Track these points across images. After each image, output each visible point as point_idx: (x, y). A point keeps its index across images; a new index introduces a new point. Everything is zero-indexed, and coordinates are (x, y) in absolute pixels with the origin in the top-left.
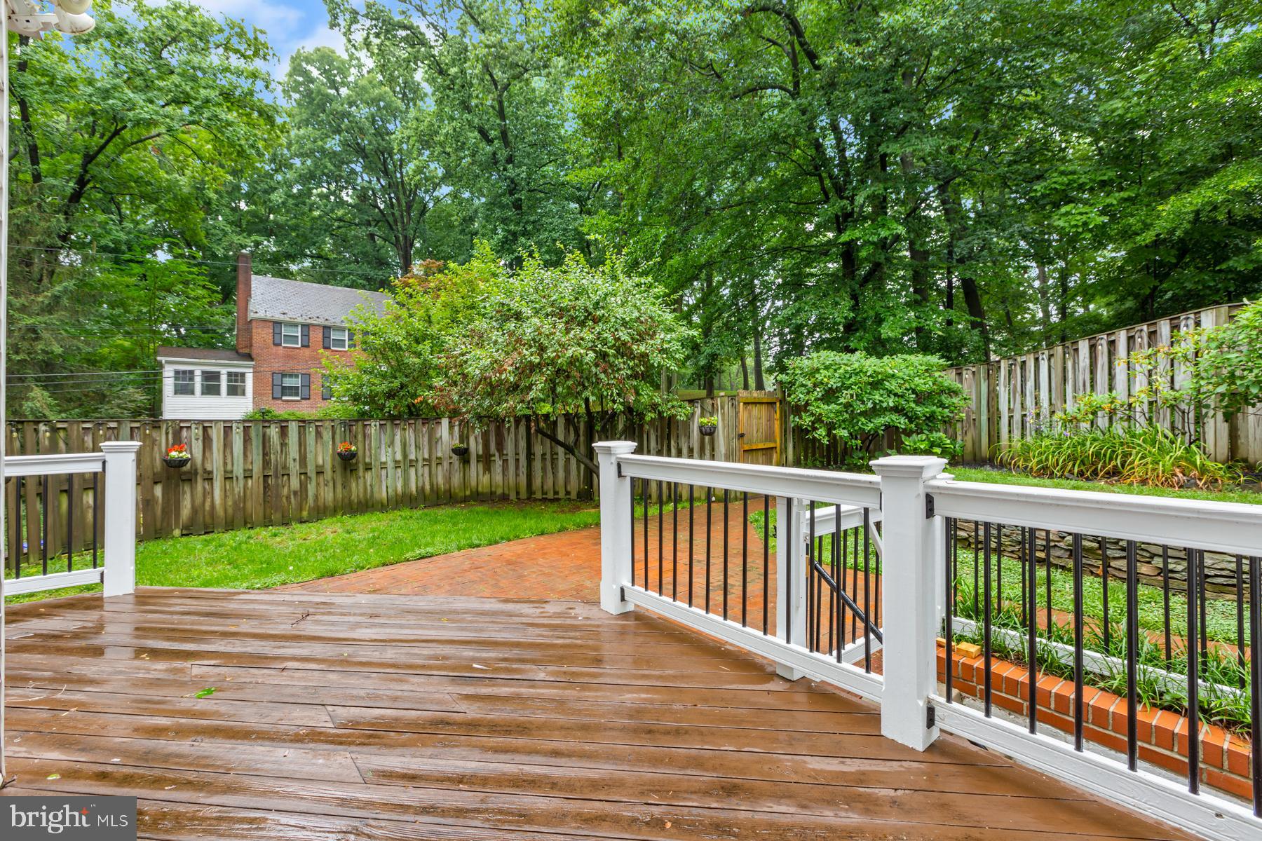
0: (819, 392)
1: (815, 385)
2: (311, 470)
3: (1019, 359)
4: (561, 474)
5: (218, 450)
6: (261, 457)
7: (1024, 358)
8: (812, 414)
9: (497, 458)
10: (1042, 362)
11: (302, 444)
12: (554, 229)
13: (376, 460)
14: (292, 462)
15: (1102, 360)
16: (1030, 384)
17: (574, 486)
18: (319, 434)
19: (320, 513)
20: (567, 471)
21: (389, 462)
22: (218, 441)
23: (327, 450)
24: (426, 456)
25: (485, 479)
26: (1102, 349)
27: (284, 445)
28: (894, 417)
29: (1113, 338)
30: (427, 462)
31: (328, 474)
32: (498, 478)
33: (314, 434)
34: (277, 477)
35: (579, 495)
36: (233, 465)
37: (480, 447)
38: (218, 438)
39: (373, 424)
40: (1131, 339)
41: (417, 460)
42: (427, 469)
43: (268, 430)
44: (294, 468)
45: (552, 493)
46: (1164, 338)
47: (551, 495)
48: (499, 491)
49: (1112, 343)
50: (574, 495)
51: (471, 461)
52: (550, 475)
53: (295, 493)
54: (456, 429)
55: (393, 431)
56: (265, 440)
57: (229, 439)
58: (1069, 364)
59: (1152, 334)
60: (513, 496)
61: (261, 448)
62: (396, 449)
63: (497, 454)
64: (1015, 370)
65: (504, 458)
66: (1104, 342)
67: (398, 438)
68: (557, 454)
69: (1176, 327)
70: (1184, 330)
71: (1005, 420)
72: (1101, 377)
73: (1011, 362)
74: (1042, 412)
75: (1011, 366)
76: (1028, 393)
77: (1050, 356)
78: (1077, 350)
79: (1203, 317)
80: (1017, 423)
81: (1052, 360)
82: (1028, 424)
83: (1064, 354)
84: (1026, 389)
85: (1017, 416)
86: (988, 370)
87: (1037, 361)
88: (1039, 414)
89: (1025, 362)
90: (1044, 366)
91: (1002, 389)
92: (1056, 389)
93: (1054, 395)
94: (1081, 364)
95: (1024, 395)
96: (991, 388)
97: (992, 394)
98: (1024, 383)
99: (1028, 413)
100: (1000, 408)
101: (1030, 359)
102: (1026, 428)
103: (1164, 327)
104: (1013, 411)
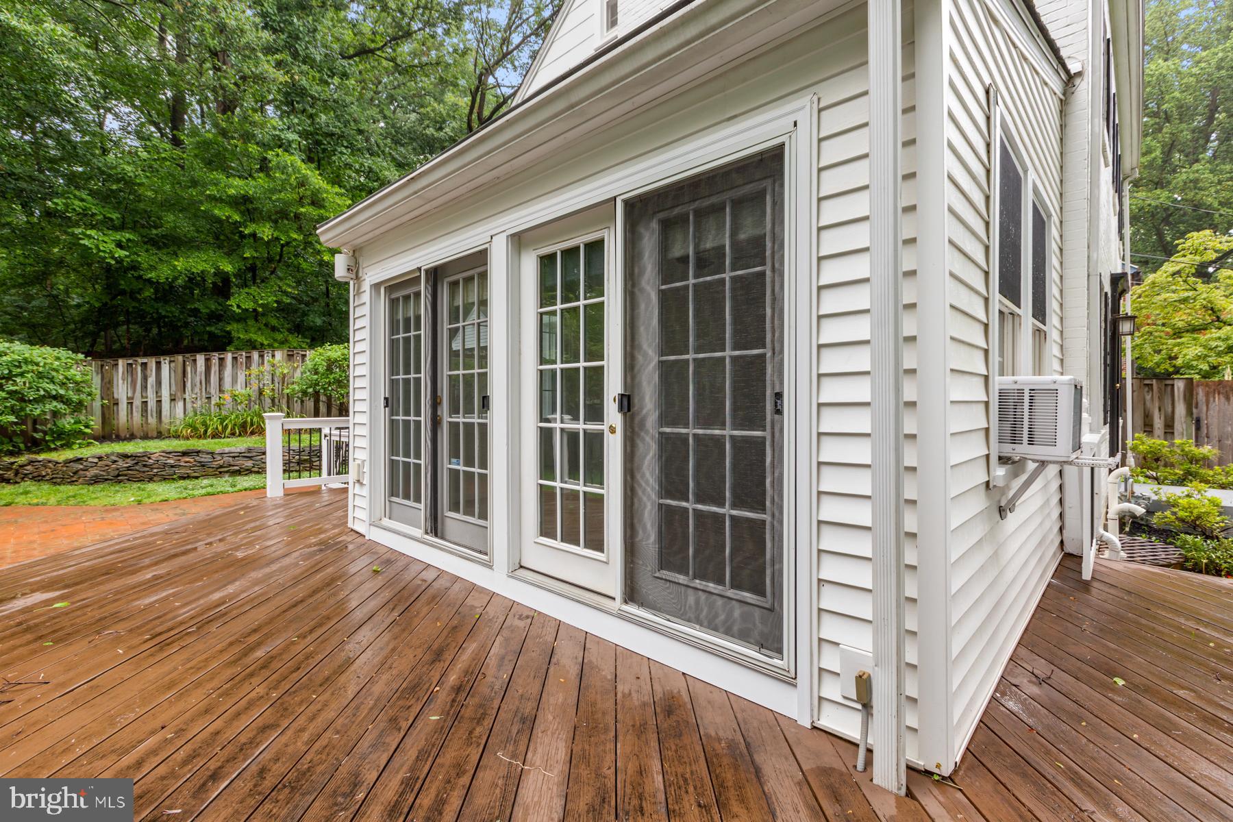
3: (140, 360)
7: (145, 360)
10: (163, 365)
15: (215, 368)
16: (152, 380)
26: (215, 361)
28: (56, 403)
29: (221, 356)
40: (235, 359)
46: (255, 361)
49: (222, 360)
58: (189, 369)
59: (249, 358)
64: (136, 369)
66: (216, 358)
69: (262, 356)
70: (266, 358)
71: (123, 406)
72: (214, 378)
73: (130, 361)
74: (163, 399)
75: (130, 365)
76: (149, 386)
77: (170, 362)
78: (195, 361)
79: (276, 353)
80: (137, 407)
81: (173, 365)
82: (149, 408)
83: (184, 361)
84: (146, 382)
85: (137, 402)
86: (102, 366)
87: (158, 364)
88: (160, 401)
89: (144, 365)
90: (165, 368)
91: (120, 382)
92: (176, 385)
93: (173, 388)
94: (198, 369)
95: (145, 387)
96: (106, 380)
97: (107, 386)
98: (145, 378)
99: (149, 400)
100: (116, 396)
101: (152, 363)
102: (146, 411)
103: (255, 355)
104: (132, 398)
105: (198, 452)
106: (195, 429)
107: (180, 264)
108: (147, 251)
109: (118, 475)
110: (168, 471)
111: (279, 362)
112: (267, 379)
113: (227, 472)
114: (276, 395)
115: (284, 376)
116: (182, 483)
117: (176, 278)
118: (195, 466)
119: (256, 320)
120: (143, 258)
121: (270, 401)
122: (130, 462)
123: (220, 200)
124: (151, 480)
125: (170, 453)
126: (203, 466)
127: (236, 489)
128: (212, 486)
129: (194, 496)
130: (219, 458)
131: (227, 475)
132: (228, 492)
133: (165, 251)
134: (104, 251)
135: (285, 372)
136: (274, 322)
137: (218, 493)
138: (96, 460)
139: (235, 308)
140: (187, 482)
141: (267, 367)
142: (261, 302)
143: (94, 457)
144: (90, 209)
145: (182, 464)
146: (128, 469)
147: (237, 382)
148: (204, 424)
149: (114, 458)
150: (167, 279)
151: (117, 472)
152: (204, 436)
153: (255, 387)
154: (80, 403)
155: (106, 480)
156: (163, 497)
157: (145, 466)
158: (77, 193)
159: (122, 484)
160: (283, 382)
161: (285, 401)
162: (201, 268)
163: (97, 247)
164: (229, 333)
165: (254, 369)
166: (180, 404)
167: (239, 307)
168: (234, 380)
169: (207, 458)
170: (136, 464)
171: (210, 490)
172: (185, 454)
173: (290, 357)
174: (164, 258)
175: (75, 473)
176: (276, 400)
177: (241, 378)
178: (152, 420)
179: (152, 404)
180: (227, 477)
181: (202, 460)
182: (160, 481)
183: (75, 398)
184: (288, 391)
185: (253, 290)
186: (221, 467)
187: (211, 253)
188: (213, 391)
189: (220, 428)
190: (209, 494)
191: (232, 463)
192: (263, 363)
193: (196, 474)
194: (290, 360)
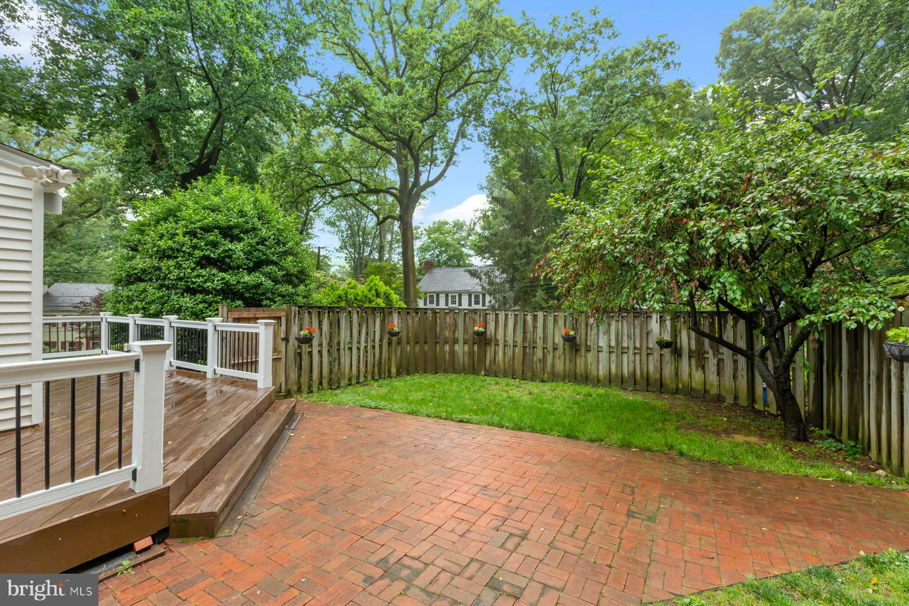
2: (550, 345)
6: (522, 333)
9: (710, 355)
11: (545, 327)
13: (595, 344)
14: (539, 339)
18: (556, 321)
19: (554, 377)
21: (604, 347)
22: (502, 323)
23: (561, 333)
24: (638, 345)
25: (698, 376)
27: (535, 328)
30: (637, 351)
31: (560, 350)
32: (712, 377)
33: (552, 321)
34: (530, 348)
36: (508, 336)
37: (693, 343)
41: (628, 348)
42: (638, 357)
43: (527, 317)
44: (540, 343)
48: (714, 391)
51: (684, 355)
53: (540, 360)
54: (668, 323)
55: (608, 322)
56: (525, 324)
60: (730, 400)
61: (522, 328)
62: (611, 337)
63: (711, 352)
65: (720, 356)
67: (613, 328)
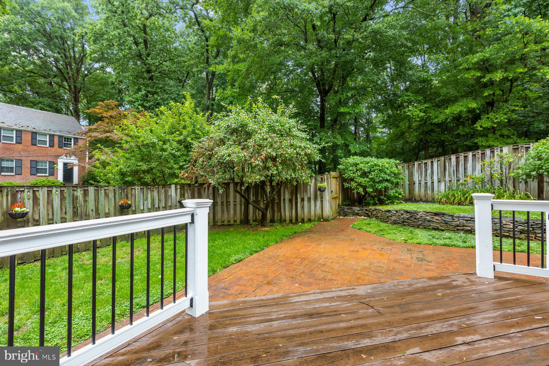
0: (359, 173)
1: (357, 170)
2: (102, 216)
3: (424, 162)
4: (232, 212)
5: (44, 206)
6: (72, 209)
7: (426, 161)
8: (356, 182)
10: (434, 163)
11: (97, 200)
12: (172, 93)
13: (138, 209)
14: (91, 212)
15: (462, 163)
16: (429, 171)
17: (238, 218)
18: (106, 195)
20: (235, 211)
22: (43, 200)
23: (111, 204)
24: (164, 205)
26: (462, 158)
27: (85, 201)
28: (387, 183)
29: (466, 155)
33: (103, 194)
35: (241, 222)
36: (53, 215)
38: (44, 198)
39: (136, 188)
40: (474, 156)
43: (75, 192)
44: (92, 215)
45: (227, 221)
46: (488, 155)
47: (226, 223)
49: (466, 157)
50: (238, 222)
52: (226, 213)
54: (179, 190)
55: (147, 191)
56: (75, 199)
57: (50, 198)
58: (447, 164)
59: (483, 154)
61: (72, 203)
62: (149, 202)
64: (422, 166)
66: (463, 156)
67: (149, 196)
68: (230, 202)
69: (493, 152)
70: (496, 153)
71: (417, 185)
72: (461, 169)
73: (420, 163)
74: (435, 181)
75: (420, 164)
76: (428, 174)
77: (438, 161)
78: (450, 159)
79: (504, 149)
80: (423, 185)
81: (439, 162)
82: (428, 186)
83: (445, 160)
84: (427, 173)
85: (423, 183)
86: (409, 166)
87: (432, 162)
88: (433, 182)
89: (426, 163)
90: (435, 164)
91: (416, 173)
92: (441, 173)
93: (439, 175)
94: (452, 164)
95: (426, 175)
96: (410, 172)
97: (411, 175)
98: (426, 170)
99: (428, 182)
100: (414, 180)
101: (429, 162)
102: (427, 187)
103: (488, 152)
104: (421, 181)
105: (444, 214)
106: (448, 198)
107: (447, 111)
108: (434, 110)
109: (404, 222)
110: (427, 224)
111: (506, 154)
112: (497, 166)
113: (462, 230)
114: (504, 178)
115: (510, 164)
116: (433, 233)
117: (446, 119)
118: (442, 223)
119: (494, 133)
120: (432, 114)
121: (499, 182)
122: (408, 216)
123: (468, 69)
124: (418, 227)
125: (428, 213)
126: (446, 223)
127: (465, 245)
128: (450, 238)
129: (436, 244)
130: (457, 220)
131: (462, 232)
132: (459, 247)
133: (442, 108)
134: (415, 116)
135: (511, 160)
136: (505, 132)
137: (452, 246)
138: (395, 212)
139: (479, 128)
140: (437, 232)
141: (496, 158)
142: (495, 121)
143: (394, 211)
144: (411, 98)
145: (434, 220)
146: (408, 219)
147: (475, 170)
148: (453, 195)
149: (402, 212)
150: (442, 120)
151: (403, 220)
152: (452, 203)
153: (488, 173)
154: (397, 184)
155: (399, 223)
156: (418, 241)
157: (415, 218)
158: (406, 94)
159: (405, 227)
160: (510, 168)
161: (511, 181)
162: (459, 110)
163: (412, 114)
164: (476, 143)
165: (487, 160)
166: (443, 184)
167: (481, 127)
168: (474, 169)
169: (449, 219)
170: (412, 216)
171: (447, 242)
172: (436, 214)
173: (516, 150)
174: (442, 111)
175: (388, 217)
176: (504, 182)
177: (478, 167)
178: (429, 192)
179: (429, 184)
180: (462, 234)
181: (446, 219)
182: (423, 228)
183: (395, 181)
184: (512, 174)
185: (491, 115)
186: (458, 226)
187: (465, 100)
188: (461, 176)
189: (463, 199)
190: (445, 245)
191: (465, 224)
192: (493, 156)
193: (442, 228)
194: (515, 152)
